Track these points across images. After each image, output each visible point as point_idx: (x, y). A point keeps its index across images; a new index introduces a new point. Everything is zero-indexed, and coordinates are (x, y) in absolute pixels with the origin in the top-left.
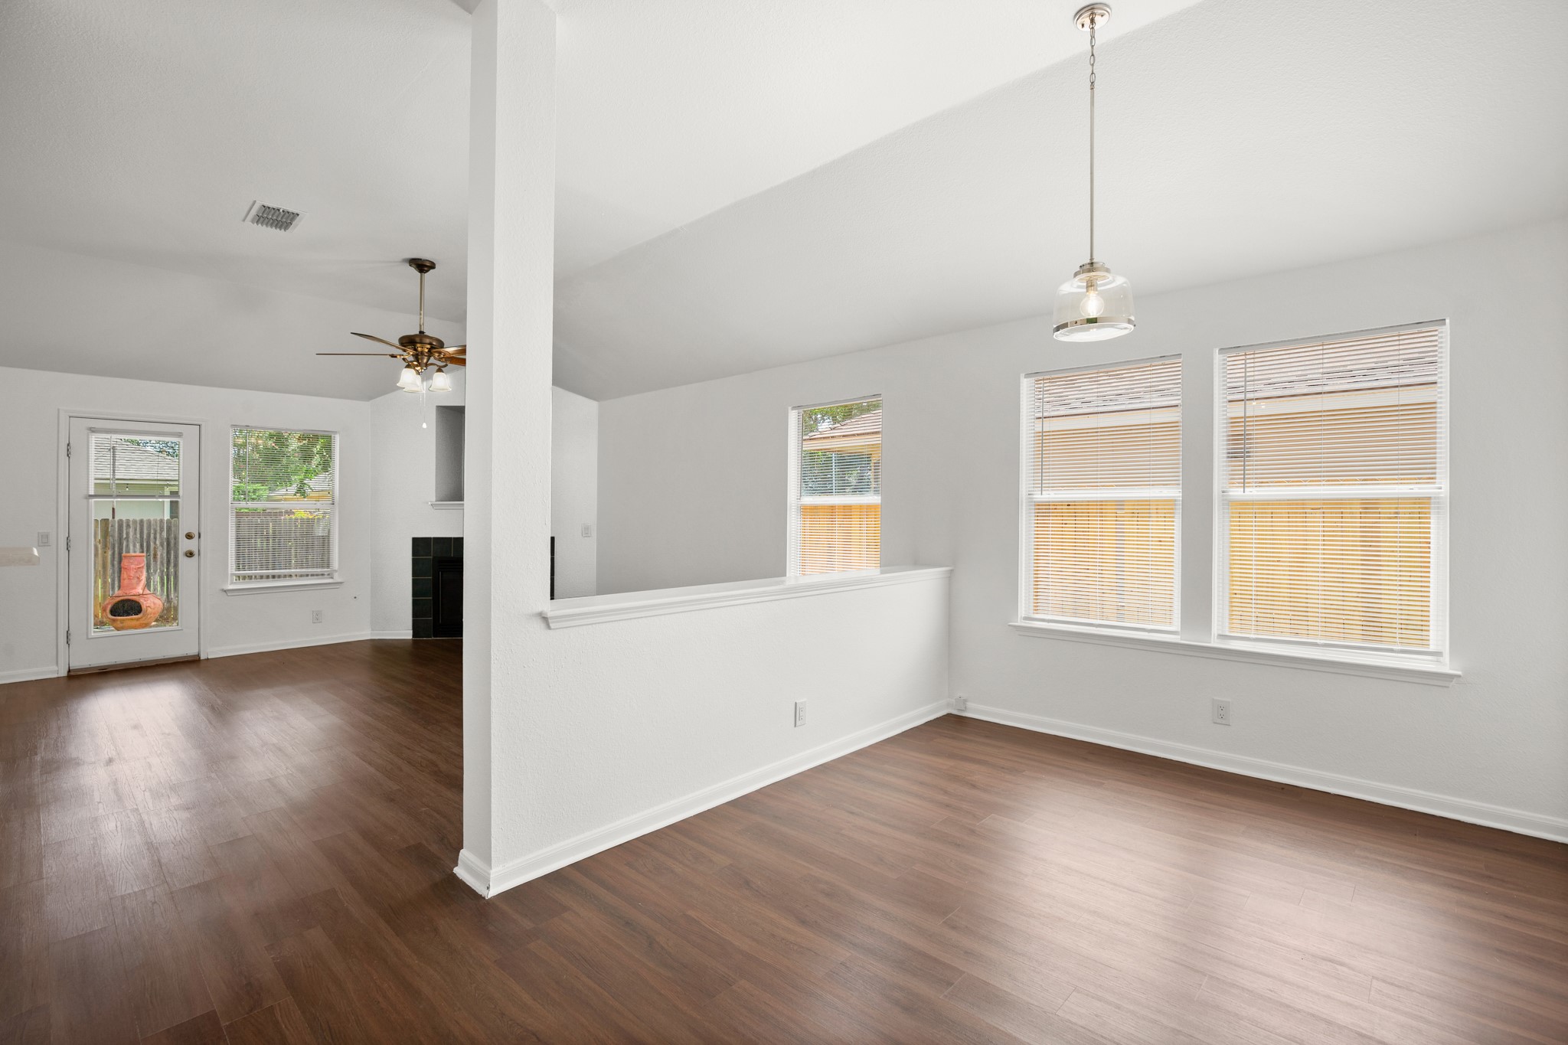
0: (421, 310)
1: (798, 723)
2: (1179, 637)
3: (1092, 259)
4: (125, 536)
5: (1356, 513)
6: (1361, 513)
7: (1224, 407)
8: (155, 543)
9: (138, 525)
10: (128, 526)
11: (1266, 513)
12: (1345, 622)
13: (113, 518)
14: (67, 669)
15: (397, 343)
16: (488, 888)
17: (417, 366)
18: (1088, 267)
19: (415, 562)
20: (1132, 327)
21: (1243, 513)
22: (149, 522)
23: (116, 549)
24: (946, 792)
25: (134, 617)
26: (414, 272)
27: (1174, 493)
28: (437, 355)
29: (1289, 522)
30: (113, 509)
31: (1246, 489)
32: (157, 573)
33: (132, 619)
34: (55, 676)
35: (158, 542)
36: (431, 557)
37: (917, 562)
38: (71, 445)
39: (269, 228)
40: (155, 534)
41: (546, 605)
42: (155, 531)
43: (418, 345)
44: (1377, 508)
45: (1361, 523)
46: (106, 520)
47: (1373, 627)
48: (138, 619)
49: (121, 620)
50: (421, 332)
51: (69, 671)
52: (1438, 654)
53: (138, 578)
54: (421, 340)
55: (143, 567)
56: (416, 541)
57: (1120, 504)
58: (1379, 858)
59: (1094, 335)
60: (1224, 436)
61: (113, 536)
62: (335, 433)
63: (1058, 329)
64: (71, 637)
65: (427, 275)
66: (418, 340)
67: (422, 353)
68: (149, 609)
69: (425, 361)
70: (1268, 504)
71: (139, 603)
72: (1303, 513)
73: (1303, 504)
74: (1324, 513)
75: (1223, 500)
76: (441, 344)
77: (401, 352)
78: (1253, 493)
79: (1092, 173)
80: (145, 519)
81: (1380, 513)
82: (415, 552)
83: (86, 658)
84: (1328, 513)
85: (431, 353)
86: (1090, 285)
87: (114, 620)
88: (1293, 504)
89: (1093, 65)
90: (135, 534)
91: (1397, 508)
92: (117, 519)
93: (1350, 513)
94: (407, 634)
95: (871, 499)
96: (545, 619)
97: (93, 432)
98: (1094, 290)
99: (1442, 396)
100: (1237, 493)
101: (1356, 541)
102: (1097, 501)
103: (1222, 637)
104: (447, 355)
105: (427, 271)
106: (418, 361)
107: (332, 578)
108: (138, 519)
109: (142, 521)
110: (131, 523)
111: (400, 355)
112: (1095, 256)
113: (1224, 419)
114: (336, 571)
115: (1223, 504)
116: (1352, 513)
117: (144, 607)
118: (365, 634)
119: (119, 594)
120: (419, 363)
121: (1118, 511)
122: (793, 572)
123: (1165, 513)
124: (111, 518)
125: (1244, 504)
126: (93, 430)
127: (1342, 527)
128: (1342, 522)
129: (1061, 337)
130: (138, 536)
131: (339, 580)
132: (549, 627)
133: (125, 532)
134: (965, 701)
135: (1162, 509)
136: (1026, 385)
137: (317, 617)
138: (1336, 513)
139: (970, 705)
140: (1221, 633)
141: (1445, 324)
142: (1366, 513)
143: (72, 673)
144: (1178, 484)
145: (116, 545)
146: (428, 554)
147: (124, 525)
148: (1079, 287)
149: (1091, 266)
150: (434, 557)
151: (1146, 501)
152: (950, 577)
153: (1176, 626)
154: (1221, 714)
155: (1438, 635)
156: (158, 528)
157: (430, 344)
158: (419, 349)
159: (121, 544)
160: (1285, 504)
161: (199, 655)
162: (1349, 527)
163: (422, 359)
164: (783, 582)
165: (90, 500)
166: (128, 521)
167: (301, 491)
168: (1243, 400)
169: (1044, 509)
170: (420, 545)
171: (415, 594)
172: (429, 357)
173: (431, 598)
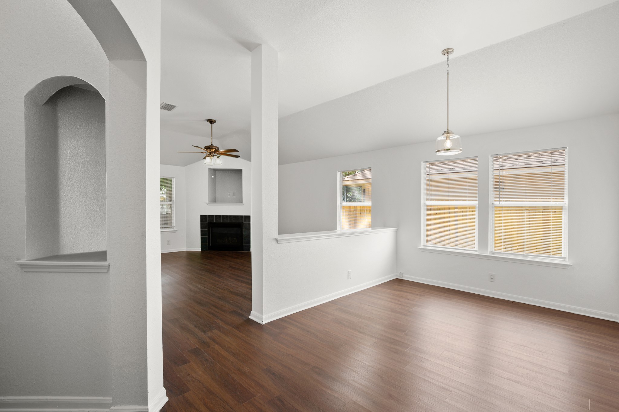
0: (211, 137)
1: (349, 278)
2: (477, 252)
3: (448, 129)
5: (541, 211)
6: (542, 211)
7: (492, 171)
11: (509, 211)
12: (537, 249)
15: (204, 148)
16: (263, 321)
17: (210, 156)
18: (447, 132)
19: (201, 224)
20: (461, 151)
21: (500, 211)
24: (399, 301)
26: (209, 124)
27: (475, 203)
28: (217, 152)
29: (517, 214)
31: (500, 202)
37: (385, 226)
39: (166, 111)
41: (277, 236)
43: (211, 149)
44: (548, 210)
45: (542, 214)
47: (546, 250)
50: (212, 145)
52: (565, 258)
54: (212, 147)
56: (202, 216)
57: (456, 207)
58: (543, 322)
59: (449, 153)
60: (492, 185)
62: (174, 178)
63: (437, 152)
65: (213, 125)
66: (211, 147)
67: (212, 152)
69: (213, 154)
70: (510, 208)
72: (522, 211)
73: (522, 208)
74: (529, 211)
75: (492, 206)
76: (218, 148)
77: (206, 151)
78: (503, 203)
79: (448, 102)
81: (549, 211)
82: (201, 220)
84: (531, 211)
85: (215, 152)
86: (447, 138)
88: (518, 208)
89: (448, 67)
91: (555, 210)
93: (539, 211)
94: (198, 249)
95: (368, 203)
96: (277, 240)
98: (449, 139)
99: (566, 169)
100: (497, 203)
101: (541, 221)
102: (448, 206)
103: (492, 253)
104: (221, 153)
105: (213, 123)
106: (211, 154)
107: (173, 229)
111: (205, 152)
112: (449, 128)
113: (492, 176)
114: (175, 227)
115: (492, 207)
116: (540, 211)
118: (184, 249)
121: (456, 209)
122: (340, 229)
123: (472, 210)
125: (501, 208)
127: (536, 216)
128: (536, 214)
129: (438, 154)
131: (176, 230)
132: (278, 243)
134: (402, 274)
135: (471, 209)
136: (423, 165)
137: (169, 243)
138: (534, 211)
139: (404, 275)
140: (491, 251)
141: (567, 149)
142: (544, 211)
144: (477, 200)
146: (206, 221)
148: (444, 138)
149: (448, 132)
150: (208, 222)
151: (466, 206)
152: (397, 231)
153: (476, 249)
154: (492, 278)
155: (565, 252)
157: (215, 149)
158: (211, 150)
160: (516, 208)
162: (538, 216)
163: (212, 154)
164: (335, 232)
168: (499, 170)
169: (429, 208)
170: (203, 218)
171: (201, 235)
172: (214, 153)
173: (207, 237)
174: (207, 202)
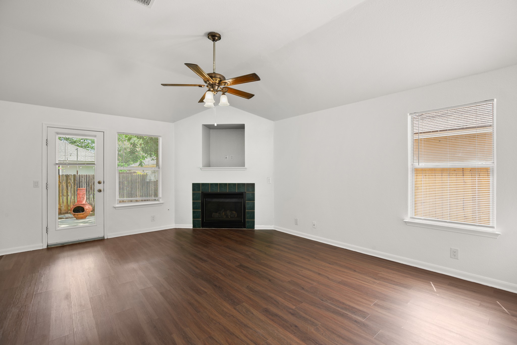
4: (81, 181)
8: (91, 183)
9: (85, 177)
10: (82, 177)
13: (77, 174)
14: (47, 245)
19: (194, 194)
22: (89, 175)
23: (78, 185)
25: (82, 213)
26: (210, 40)
30: (77, 171)
32: (92, 195)
33: (81, 214)
34: (41, 248)
35: (92, 183)
36: (201, 192)
38: (48, 140)
40: (91, 180)
42: (91, 179)
43: (213, 79)
46: (75, 175)
48: (83, 214)
49: (77, 214)
50: (215, 72)
51: (48, 246)
53: (83, 198)
54: (215, 76)
55: (85, 193)
56: (194, 185)
61: (77, 181)
62: (160, 136)
64: (48, 230)
65: (217, 43)
67: (215, 84)
68: (87, 210)
71: (83, 208)
76: (225, 79)
80: (88, 175)
82: (193, 190)
83: (55, 240)
87: (74, 214)
90: (84, 180)
92: (78, 174)
94: (190, 226)
97: (58, 134)
105: (217, 40)
106: (213, 88)
107: (159, 201)
108: (85, 174)
109: (87, 175)
110: (83, 176)
111: (204, 85)
114: (161, 198)
117: (85, 210)
118: (172, 226)
119: (77, 204)
120: (214, 90)
124: (76, 174)
126: (58, 133)
130: (85, 181)
131: (162, 202)
133: (81, 179)
137: (153, 219)
143: (49, 247)
145: (78, 184)
146: (199, 191)
147: (81, 177)
150: (202, 192)
156: (92, 178)
157: (219, 78)
159: (80, 184)
161: (104, 237)
163: (215, 87)
165: (57, 166)
166: (82, 175)
167: (141, 164)
170: (196, 186)
171: (194, 208)
172: (219, 86)
173: (201, 210)
174: (201, 166)
